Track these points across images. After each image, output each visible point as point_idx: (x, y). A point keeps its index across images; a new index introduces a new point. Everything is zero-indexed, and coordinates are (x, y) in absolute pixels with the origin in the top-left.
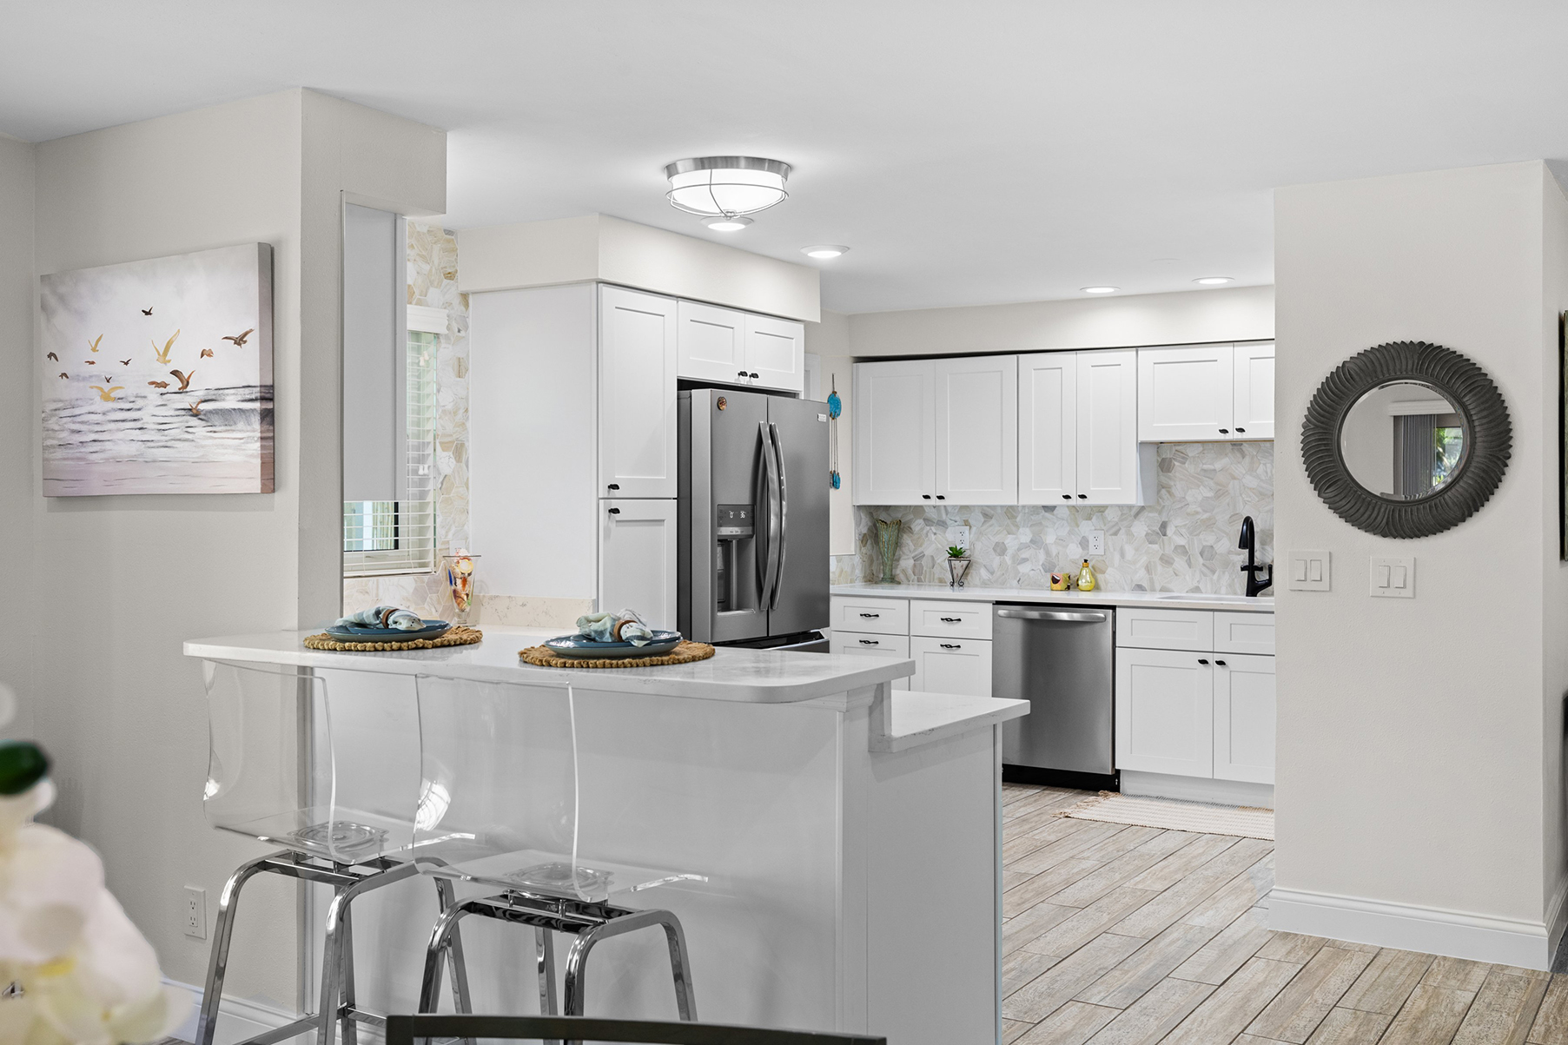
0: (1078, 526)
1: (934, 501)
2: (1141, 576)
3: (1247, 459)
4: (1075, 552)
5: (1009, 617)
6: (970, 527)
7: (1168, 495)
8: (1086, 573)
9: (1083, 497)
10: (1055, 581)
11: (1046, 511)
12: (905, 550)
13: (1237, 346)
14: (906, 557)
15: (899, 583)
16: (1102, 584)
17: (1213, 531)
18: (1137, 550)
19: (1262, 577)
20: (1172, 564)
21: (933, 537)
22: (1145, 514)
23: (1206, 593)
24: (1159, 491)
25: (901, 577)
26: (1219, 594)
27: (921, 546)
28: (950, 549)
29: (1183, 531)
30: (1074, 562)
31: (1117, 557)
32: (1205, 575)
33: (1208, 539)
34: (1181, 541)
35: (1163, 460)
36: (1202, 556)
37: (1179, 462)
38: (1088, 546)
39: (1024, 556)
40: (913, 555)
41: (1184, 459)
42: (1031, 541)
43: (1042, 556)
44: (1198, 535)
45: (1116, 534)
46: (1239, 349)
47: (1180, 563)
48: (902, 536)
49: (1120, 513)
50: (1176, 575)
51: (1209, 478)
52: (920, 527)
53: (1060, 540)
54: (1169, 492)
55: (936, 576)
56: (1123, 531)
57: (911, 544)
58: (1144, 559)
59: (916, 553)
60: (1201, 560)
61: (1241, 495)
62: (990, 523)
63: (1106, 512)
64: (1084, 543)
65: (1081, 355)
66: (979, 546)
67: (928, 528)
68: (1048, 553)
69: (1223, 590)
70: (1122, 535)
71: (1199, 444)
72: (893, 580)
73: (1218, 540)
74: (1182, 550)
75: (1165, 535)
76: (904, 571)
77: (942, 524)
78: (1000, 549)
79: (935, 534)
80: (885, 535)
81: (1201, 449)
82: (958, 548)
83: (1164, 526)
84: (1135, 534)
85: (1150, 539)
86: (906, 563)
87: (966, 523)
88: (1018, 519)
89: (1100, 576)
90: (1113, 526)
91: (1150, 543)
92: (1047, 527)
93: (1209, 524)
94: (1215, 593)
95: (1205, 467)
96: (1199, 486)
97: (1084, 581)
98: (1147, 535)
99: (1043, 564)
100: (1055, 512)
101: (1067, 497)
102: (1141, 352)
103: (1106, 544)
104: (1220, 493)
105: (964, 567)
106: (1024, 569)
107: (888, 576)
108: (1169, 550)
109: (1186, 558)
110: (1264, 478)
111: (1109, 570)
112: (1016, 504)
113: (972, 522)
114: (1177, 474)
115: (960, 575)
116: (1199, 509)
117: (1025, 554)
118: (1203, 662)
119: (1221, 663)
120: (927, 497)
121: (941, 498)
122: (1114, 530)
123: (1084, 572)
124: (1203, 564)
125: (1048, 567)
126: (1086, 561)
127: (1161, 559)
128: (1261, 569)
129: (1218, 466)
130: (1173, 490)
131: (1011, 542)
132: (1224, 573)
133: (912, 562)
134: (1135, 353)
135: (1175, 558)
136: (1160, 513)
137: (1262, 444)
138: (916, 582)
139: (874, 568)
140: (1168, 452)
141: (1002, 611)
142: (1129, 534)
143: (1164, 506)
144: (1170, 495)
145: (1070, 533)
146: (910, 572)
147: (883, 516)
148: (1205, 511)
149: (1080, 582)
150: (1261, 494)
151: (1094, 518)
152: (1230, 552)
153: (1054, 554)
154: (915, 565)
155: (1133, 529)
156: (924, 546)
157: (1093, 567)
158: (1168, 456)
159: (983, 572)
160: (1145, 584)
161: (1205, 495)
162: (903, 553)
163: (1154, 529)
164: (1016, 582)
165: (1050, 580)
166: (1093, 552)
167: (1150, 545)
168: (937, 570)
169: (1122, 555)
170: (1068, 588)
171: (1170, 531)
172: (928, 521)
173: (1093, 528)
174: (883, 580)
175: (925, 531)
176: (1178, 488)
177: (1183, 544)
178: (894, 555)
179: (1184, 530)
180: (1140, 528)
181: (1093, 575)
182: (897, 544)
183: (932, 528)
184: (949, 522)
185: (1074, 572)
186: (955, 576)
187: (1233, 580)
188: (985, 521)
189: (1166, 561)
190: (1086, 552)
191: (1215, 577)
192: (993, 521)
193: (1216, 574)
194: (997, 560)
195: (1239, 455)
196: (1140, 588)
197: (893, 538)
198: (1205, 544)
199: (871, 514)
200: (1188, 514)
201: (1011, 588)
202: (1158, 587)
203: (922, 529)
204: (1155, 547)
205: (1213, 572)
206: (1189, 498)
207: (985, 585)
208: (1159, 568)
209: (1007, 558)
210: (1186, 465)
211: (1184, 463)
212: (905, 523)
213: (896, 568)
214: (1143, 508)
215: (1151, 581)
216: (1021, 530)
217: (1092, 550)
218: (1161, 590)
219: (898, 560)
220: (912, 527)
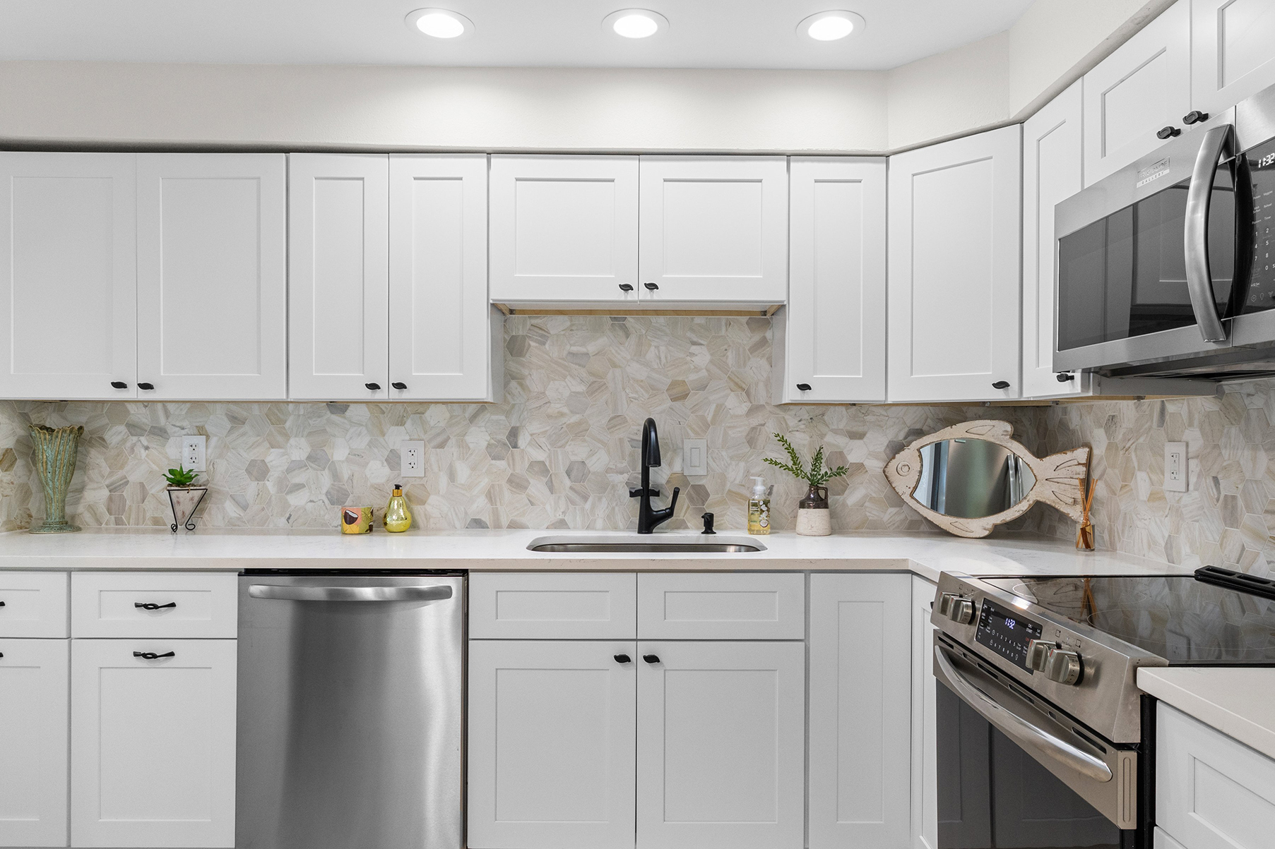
0: (383, 434)
1: (133, 393)
2: (480, 506)
3: (633, 339)
4: (378, 472)
5: (271, 597)
6: (208, 437)
7: (519, 388)
8: (399, 505)
9: (400, 386)
10: (349, 519)
11: (332, 413)
12: (93, 473)
13: (644, 160)
14: (95, 485)
15: (78, 529)
16: (421, 521)
17: (584, 441)
18: (473, 468)
19: (658, 505)
20: (526, 488)
21: (144, 453)
22: (487, 416)
23: (575, 528)
24: (506, 385)
25: (87, 517)
26: (594, 529)
27: (122, 467)
28: (171, 471)
29: (542, 440)
30: (378, 488)
31: (444, 480)
32: (573, 503)
33: (577, 451)
34: (539, 456)
35: (513, 339)
36: (569, 475)
37: (536, 341)
38: (399, 464)
39: (297, 480)
40: (108, 482)
41: (544, 337)
42: (309, 458)
43: (326, 480)
44: (562, 446)
45: (442, 445)
46: (648, 165)
47: (537, 487)
48: (88, 452)
49: (447, 415)
50: (532, 504)
51: (580, 365)
52: (119, 438)
53: (355, 455)
54: (521, 385)
55: (149, 515)
56: (453, 441)
57: (103, 464)
58: (485, 482)
59: (114, 478)
60: (568, 483)
61: (624, 389)
62: (242, 430)
63: (427, 414)
64: (393, 460)
65: (396, 160)
66: (221, 466)
67: (135, 439)
68: (336, 476)
69: (599, 523)
70: (452, 448)
71: (566, 317)
72: (67, 524)
73: (592, 453)
74: (541, 469)
75: (515, 446)
76: (91, 508)
77: (160, 433)
78: (259, 471)
79: (147, 448)
80: (49, 450)
81: (568, 324)
82: (185, 470)
83: (514, 434)
84: (471, 446)
85: (494, 452)
86: (96, 495)
87: (201, 431)
88: (288, 425)
89: (417, 509)
90: (438, 434)
91: (494, 458)
92: (334, 436)
93: (578, 431)
94: (588, 528)
95: (574, 349)
96: (565, 377)
97: (395, 517)
98: (489, 446)
99: (328, 493)
100: (348, 413)
101: (373, 387)
102: (495, 160)
103: (427, 461)
104: (596, 386)
105: (196, 499)
106: (297, 500)
107: (55, 515)
108: (521, 468)
109: (545, 480)
110: (656, 367)
111: (433, 500)
112: (284, 397)
113: (210, 428)
114: (534, 360)
115: (188, 513)
116: (565, 410)
117: (298, 478)
118: (623, 659)
119: (652, 659)
120: (119, 385)
121: (146, 386)
122: (439, 439)
123: (395, 504)
124: (571, 488)
125: (337, 497)
126: (398, 487)
127: (510, 481)
128: (657, 494)
129: (591, 348)
130: (528, 382)
131: (276, 460)
132: (600, 499)
133: (106, 493)
134: (485, 160)
135: (531, 481)
136: (508, 414)
137: (654, 319)
138: (112, 526)
139: (34, 506)
140: (521, 327)
141: (257, 588)
142: (462, 445)
143: (514, 405)
144: (523, 389)
145: (371, 444)
146: (102, 509)
147: (52, 421)
148: (573, 412)
149: (388, 520)
150: (653, 388)
151: (409, 424)
152: (608, 470)
153: (346, 477)
154: (110, 499)
155: (469, 439)
156: (127, 468)
157: (407, 495)
158: (521, 333)
159: (231, 509)
160: (486, 518)
161: (573, 390)
162: (91, 480)
163: (499, 437)
164: (284, 520)
165: (340, 515)
166: (410, 472)
167: (494, 462)
168: (149, 505)
169: (452, 476)
170: (370, 529)
171: (523, 441)
172: (134, 429)
173: (408, 438)
174: (45, 526)
175: (128, 444)
176: (535, 380)
177: (542, 459)
178: (67, 483)
179: (544, 440)
180: (479, 437)
181: (408, 507)
182: (75, 465)
183: (142, 439)
184: (170, 429)
185: (377, 503)
186: (179, 514)
187: (613, 508)
188: (232, 428)
189: (517, 484)
190: (396, 472)
191: (588, 505)
192: (246, 427)
193: (590, 499)
194: (252, 488)
195: (621, 333)
196: (478, 524)
197: (65, 457)
198: (573, 458)
199: (25, 417)
200: (549, 416)
201: (276, 532)
202: (505, 521)
203: (124, 441)
204: (501, 464)
205: (585, 498)
206: (550, 394)
207: (233, 528)
208: (507, 494)
209: (270, 485)
210: (547, 346)
211: (544, 344)
212: (91, 432)
213: (77, 502)
214: (482, 406)
215: (496, 514)
216: (292, 441)
217: (405, 471)
218: (510, 527)
219: (81, 490)
220: (106, 437)
